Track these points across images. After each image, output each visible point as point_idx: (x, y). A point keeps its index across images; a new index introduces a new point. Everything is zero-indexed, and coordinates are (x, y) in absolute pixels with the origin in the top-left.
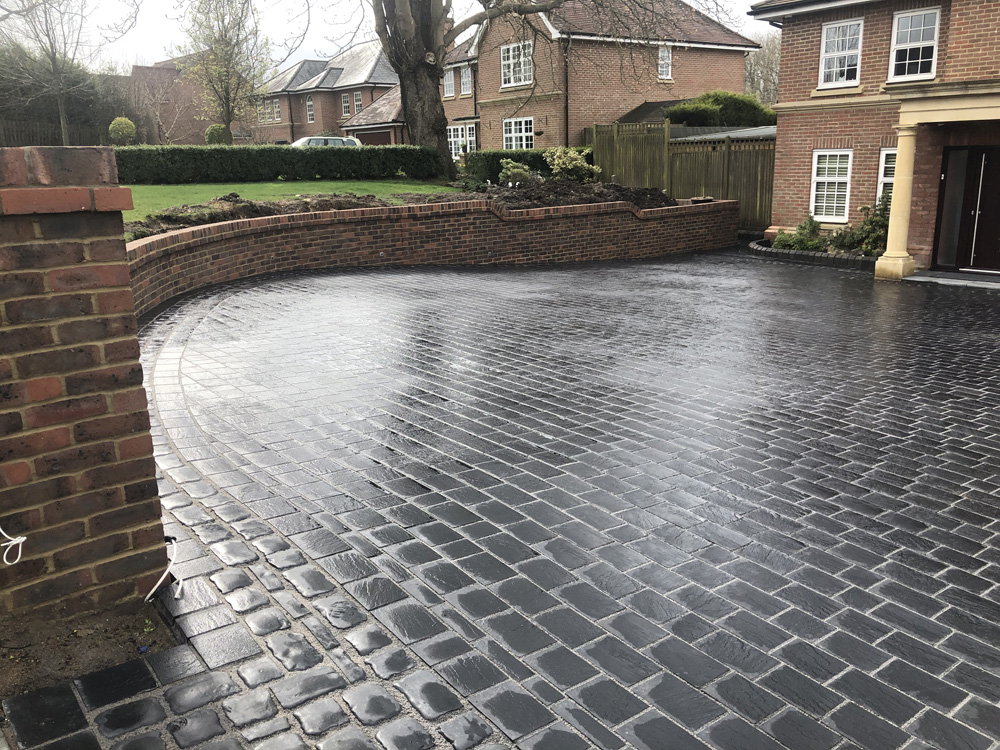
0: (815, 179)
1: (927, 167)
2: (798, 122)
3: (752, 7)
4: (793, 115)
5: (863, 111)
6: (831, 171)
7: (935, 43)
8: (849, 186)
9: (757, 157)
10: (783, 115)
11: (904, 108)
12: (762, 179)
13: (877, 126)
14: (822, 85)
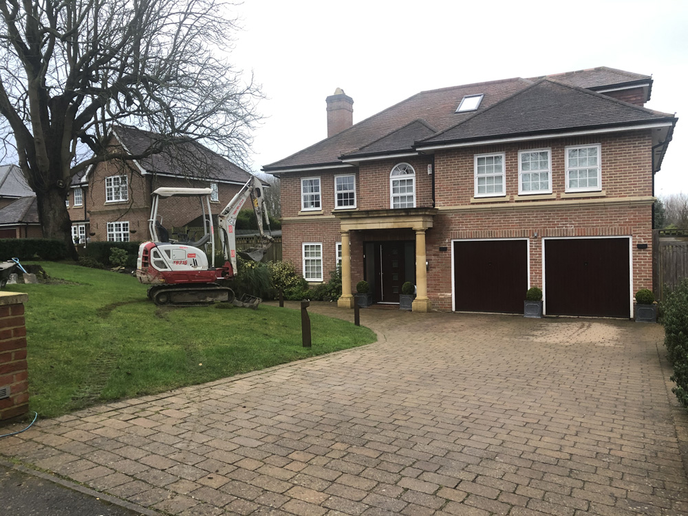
0: (304, 258)
1: (357, 251)
2: (293, 228)
3: (263, 167)
4: (290, 224)
5: (325, 223)
6: (312, 254)
7: (354, 191)
8: (322, 262)
10: (285, 224)
11: (342, 222)
13: (333, 231)
14: (303, 209)
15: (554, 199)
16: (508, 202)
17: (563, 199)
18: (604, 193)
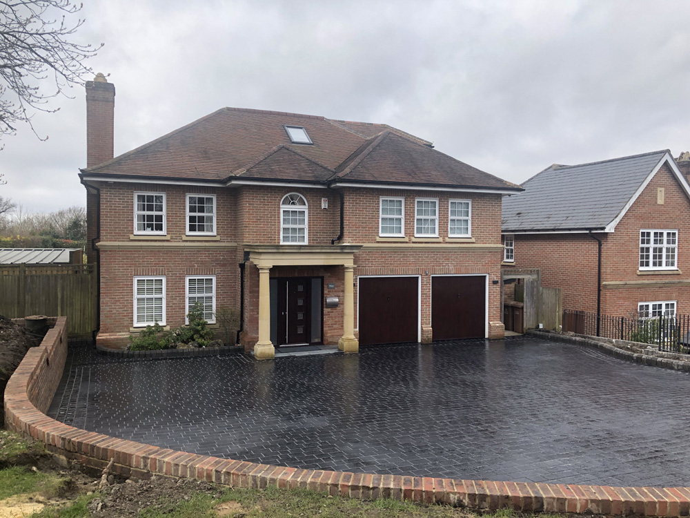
0: (136, 296)
2: (120, 257)
3: (81, 170)
4: (115, 251)
5: (171, 251)
6: (150, 291)
7: (214, 215)
8: (164, 302)
9: (56, 280)
10: (106, 251)
12: (63, 297)
13: (182, 261)
14: (138, 232)
15: (440, 243)
16: (407, 242)
17: (447, 243)
18: (473, 240)
